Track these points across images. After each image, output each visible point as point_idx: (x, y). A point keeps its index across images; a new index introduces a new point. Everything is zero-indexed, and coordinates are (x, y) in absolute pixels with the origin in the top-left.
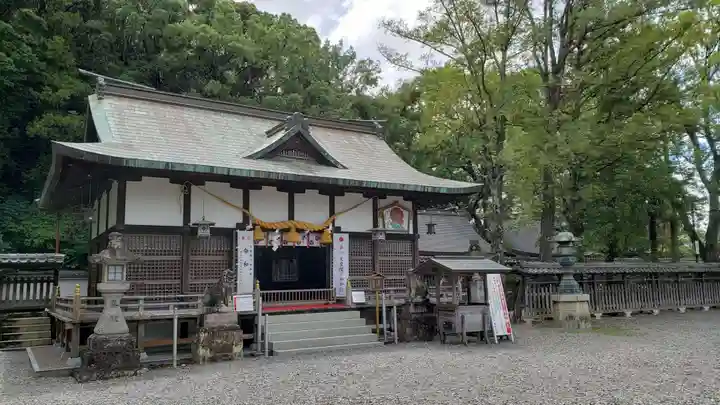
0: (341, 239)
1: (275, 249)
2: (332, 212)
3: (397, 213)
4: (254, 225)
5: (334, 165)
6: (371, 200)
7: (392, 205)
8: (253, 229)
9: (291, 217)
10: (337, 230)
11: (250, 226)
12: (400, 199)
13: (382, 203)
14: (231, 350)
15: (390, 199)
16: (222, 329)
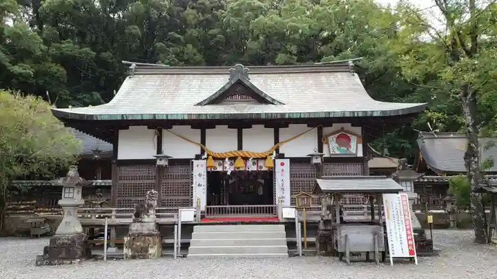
0: (282, 164)
1: (229, 173)
2: (277, 141)
3: (343, 138)
4: (208, 155)
5: (272, 102)
6: (316, 129)
7: (338, 132)
8: (207, 159)
9: (240, 147)
10: (281, 156)
11: (205, 156)
12: (348, 126)
13: (326, 130)
14: (147, 251)
15: (336, 126)
16: (140, 235)
